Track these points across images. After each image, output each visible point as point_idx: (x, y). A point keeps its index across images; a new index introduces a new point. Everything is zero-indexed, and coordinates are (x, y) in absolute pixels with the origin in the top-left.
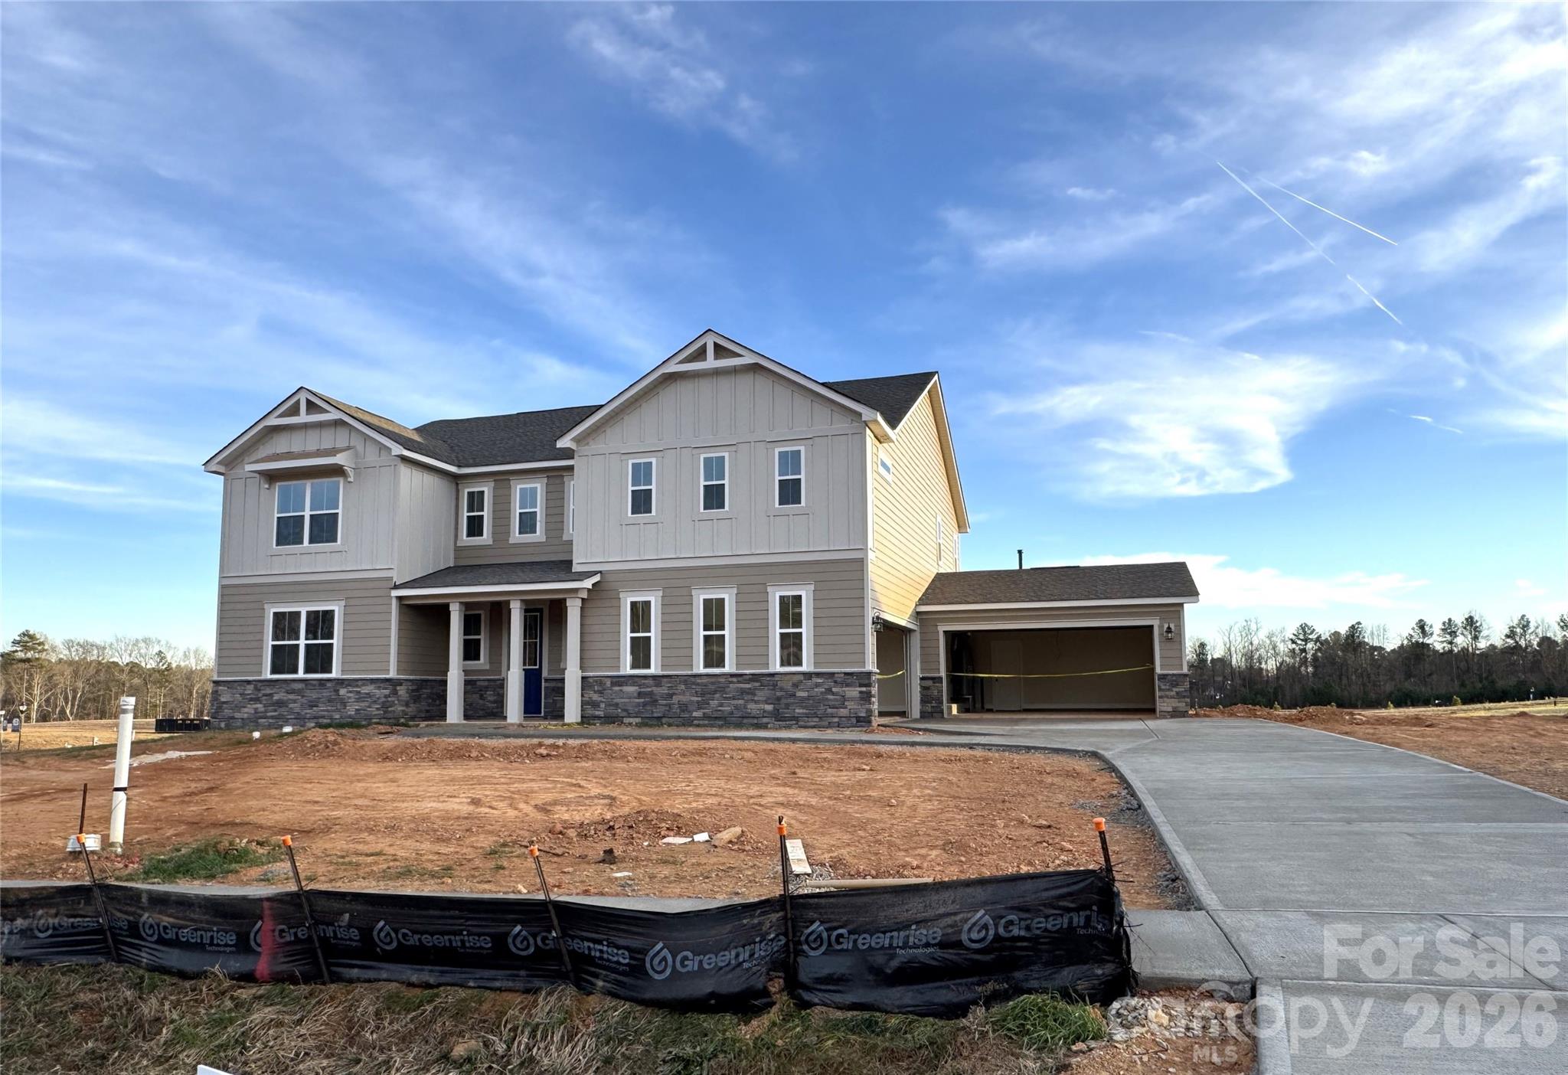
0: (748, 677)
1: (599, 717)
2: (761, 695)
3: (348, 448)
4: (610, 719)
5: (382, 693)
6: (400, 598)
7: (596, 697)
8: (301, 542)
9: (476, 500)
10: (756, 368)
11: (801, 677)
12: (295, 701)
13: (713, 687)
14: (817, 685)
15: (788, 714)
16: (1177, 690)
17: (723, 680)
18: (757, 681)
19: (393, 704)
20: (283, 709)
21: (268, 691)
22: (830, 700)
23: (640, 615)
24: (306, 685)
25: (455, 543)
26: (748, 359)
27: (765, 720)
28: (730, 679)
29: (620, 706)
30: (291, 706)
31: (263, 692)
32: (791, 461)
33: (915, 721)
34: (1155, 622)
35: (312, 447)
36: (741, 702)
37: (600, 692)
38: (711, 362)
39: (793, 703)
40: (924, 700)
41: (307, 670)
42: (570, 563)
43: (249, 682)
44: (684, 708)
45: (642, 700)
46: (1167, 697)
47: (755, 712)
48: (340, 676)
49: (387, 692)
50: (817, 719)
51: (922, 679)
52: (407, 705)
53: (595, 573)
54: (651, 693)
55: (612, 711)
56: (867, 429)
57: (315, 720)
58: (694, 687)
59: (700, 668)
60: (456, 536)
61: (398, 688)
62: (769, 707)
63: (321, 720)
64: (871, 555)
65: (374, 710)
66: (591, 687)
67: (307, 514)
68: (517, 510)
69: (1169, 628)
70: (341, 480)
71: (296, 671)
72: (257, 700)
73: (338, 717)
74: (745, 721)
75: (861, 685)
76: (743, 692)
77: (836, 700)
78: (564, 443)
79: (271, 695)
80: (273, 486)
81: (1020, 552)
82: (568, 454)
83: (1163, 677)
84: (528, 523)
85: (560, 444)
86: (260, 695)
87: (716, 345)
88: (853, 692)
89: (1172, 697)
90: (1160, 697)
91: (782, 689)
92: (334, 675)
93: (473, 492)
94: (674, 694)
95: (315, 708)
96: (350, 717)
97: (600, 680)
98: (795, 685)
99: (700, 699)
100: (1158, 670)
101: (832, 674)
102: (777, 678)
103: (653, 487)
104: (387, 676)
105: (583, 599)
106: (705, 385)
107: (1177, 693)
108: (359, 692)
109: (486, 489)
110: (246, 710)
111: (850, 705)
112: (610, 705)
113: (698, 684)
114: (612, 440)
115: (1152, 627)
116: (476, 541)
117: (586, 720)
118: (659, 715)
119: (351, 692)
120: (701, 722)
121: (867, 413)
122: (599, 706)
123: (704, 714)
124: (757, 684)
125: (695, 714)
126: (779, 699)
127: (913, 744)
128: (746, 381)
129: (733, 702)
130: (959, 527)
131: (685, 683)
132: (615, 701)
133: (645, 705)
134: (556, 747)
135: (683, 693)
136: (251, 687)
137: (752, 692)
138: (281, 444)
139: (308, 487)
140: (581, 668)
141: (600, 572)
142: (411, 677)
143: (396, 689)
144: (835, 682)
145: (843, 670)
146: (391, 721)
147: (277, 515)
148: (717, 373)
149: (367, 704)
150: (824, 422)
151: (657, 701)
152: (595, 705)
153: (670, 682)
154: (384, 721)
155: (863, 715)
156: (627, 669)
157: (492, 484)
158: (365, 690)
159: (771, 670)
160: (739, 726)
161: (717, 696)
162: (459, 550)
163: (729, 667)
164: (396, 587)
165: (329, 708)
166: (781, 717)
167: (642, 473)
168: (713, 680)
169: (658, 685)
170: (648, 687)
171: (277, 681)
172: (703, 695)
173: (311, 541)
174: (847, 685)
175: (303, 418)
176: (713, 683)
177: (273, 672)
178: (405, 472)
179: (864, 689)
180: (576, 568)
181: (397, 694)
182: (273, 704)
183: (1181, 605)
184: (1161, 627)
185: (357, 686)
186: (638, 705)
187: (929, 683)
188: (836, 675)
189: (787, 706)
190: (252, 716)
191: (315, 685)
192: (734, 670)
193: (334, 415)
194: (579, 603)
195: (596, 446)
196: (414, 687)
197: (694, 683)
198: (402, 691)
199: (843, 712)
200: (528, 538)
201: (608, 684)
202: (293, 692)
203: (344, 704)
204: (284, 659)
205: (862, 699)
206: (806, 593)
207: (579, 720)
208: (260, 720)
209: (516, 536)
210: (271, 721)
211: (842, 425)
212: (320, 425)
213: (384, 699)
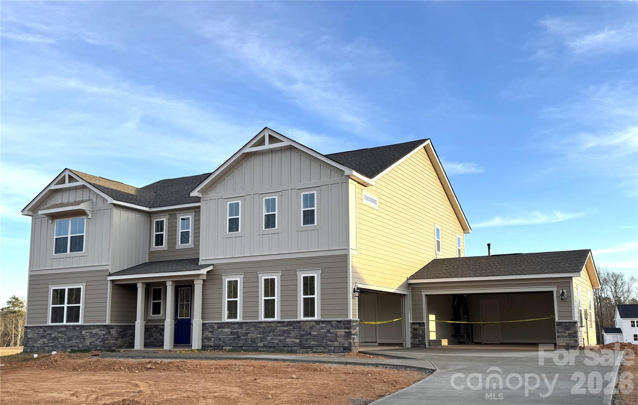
0: (286, 323)
1: (211, 346)
2: (293, 334)
3: (89, 200)
4: (217, 347)
5: (102, 333)
6: (113, 281)
7: (209, 335)
8: (66, 252)
9: (160, 226)
10: (290, 148)
11: (314, 323)
12: (62, 338)
13: (268, 329)
14: (322, 328)
15: (306, 344)
16: (569, 332)
17: (273, 325)
18: (291, 326)
19: (108, 339)
20: (56, 342)
21: (49, 332)
22: (330, 337)
23: (233, 288)
24: (67, 329)
25: (149, 249)
26: (286, 143)
27: (295, 348)
28: (277, 325)
29: (221, 340)
30: (60, 340)
31: (47, 332)
32: (309, 199)
33: (408, 349)
34: (554, 289)
35: (72, 200)
36: (283, 338)
37: (212, 332)
38: (267, 146)
39: (310, 339)
40: (414, 337)
41: (68, 321)
42: (198, 260)
43: (41, 327)
44: (254, 340)
45: (233, 336)
46: (563, 337)
47: (290, 344)
48: (83, 324)
49: (104, 332)
50: (322, 348)
51: (413, 323)
52: (117, 339)
53: (209, 265)
54: (237, 333)
55: (217, 342)
56: (349, 179)
57: (71, 348)
58: (259, 329)
59: (262, 318)
60: (150, 245)
61: (111, 330)
62: (297, 341)
63: (73, 348)
64: (352, 252)
65: (98, 342)
66: (207, 329)
67: (69, 236)
68: (180, 231)
69: (563, 293)
70: (85, 217)
71: (63, 322)
72: (44, 337)
73: (81, 346)
74: (285, 349)
75: (346, 328)
76: (284, 332)
77: (333, 337)
78: (194, 194)
79: (50, 334)
80: (53, 222)
81: (489, 245)
82: (198, 200)
83: (560, 324)
84: (185, 237)
85: (193, 194)
86: (46, 334)
87: (270, 136)
88: (341, 332)
89: (566, 337)
90: (558, 337)
91: (304, 330)
92: (80, 323)
93: (158, 221)
94: (249, 333)
95: (71, 341)
96: (87, 346)
97: (212, 325)
98: (311, 328)
99: (261, 336)
100: (557, 320)
101: (330, 322)
102: (302, 324)
103: (240, 217)
104: (104, 324)
105: (204, 280)
106: (266, 159)
107: (569, 334)
108: (91, 333)
109: (164, 219)
110: (39, 342)
111: (340, 340)
112: (216, 339)
113: (261, 327)
114: (220, 191)
115: (552, 292)
116: (159, 248)
117: (204, 347)
118: (241, 345)
119: (87, 332)
120: (262, 349)
121: (347, 171)
122: (211, 340)
123: (264, 344)
124: (291, 327)
125: (259, 344)
126: (302, 336)
127: (347, 363)
128: (286, 156)
129: (279, 338)
130: (463, 230)
131: (255, 326)
132: (220, 337)
133: (234, 339)
134: (156, 363)
135: (253, 333)
136: (42, 330)
137: (288, 332)
138: (58, 199)
139: (70, 222)
140: (202, 318)
141: (213, 264)
142: (119, 324)
143: (109, 331)
144: (332, 326)
145: (336, 319)
146: (106, 348)
147: (55, 237)
148: (272, 151)
149: (95, 339)
150: (326, 178)
151: (240, 337)
152: (209, 339)
153: (246, 326)
154: (103, 349)
155: (347, 345)
156: (225, 319)
157: (168, 216)
158: (94, 331)
159: (298, 319)
160: (281, 351)
161: (271, 334)
162: (150, 253)
163: (277, 318)
164: (110, 275)
165: (77, 341)
166: (304, 347)
167: (234, 209)
168: (268, 325)
169: (241, 328)
170: (236, 329)
171: (53, 326)
172: (263, 333)
173: (71, 251)
174: (338, 328)
175: (67, 185)
176: (268, 327)
177: (52, 322)
178: (116, 213)
179: (347, 330)
180: (201, 263)
181: (110, 333)
182: (51, 339)
183: (571, 278)
184: (558, 292)
185: (91, 329)
186: (231, 339)
187: (417, 326)
188: (332, 322)
189: (307, 340)
190: (42, 346)
191: (71, 329)
192: (279, 320)
193: (80, 183)
194: (202, 282)
195: (212, 195)
196: (121, 330)
197: (259, 327)
198: (113, 332)
199: (336, 344)
200: (185, 246)
201: (216, 327)
202: (61, 332)
203: (84, 339)
204: (57, 315)
205: (346, 336)
206: (317, 275)
207: (200, 348)
208: (45, 348)
209: (179, 245)
210: (50, 348)
211: (336, 178)
212: (76, 188)
213: (103, 337)
